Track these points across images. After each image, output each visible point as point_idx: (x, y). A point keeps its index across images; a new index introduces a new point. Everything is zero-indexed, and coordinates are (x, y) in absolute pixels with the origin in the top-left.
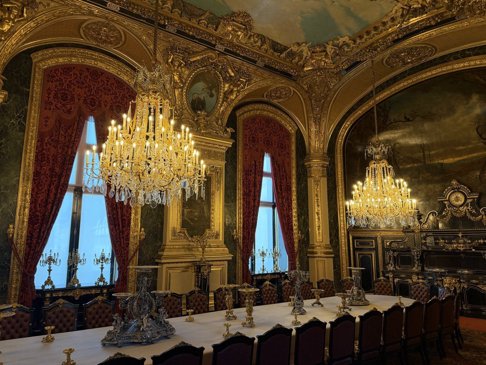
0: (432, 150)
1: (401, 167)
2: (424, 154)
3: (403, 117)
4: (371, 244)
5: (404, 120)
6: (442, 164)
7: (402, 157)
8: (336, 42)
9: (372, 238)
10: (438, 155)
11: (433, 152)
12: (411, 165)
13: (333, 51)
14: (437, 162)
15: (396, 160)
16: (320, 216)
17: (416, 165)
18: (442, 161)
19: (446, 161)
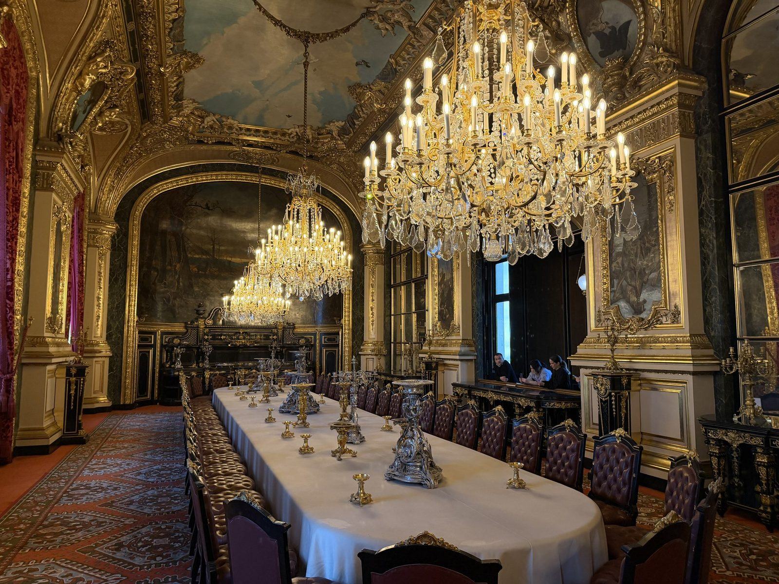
0: (222, 245)
1: (189, 255)
2: (214, 247)
3: (205, 203)
4: (150, 339)
5: (204, 207)
6: (230, 261)
7: (191, 245)
8: (224, 119)
9: (151, 333)
10: (227, 252)
11: (222, 248)
12: (200, 256)
13: (210, 123)
14: (225, 258)
15: (185, 247)
16: (101, 302)
17: (204, 257)
18: (230, 259)
19: (234, 260)
